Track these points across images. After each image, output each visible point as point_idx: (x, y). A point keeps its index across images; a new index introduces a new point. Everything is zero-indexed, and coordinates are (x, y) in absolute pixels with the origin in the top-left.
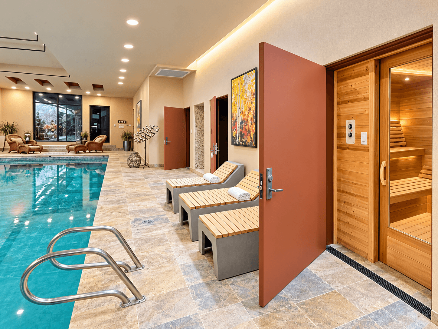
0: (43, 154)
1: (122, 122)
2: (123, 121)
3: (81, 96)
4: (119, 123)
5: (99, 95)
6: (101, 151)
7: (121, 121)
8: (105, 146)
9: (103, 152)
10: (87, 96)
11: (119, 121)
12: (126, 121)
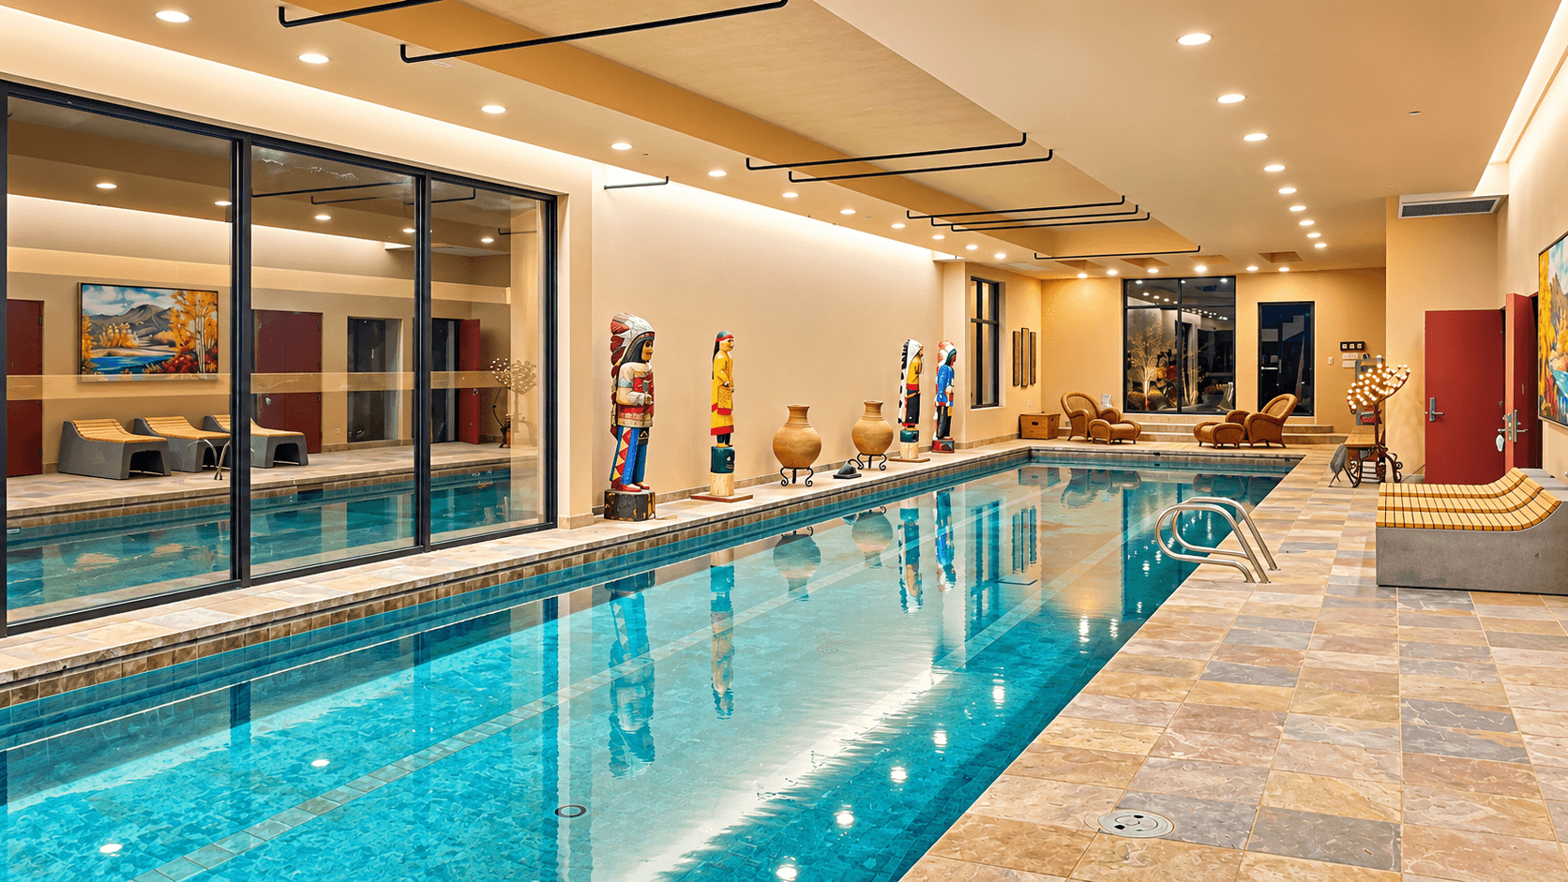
0: (1141, 447)
1: (1352, 346)
2: (1356, 344)
3: (1232, 278)
4: (1342, 350)
5: (1284, 269)
6: (1280, 445)
7: (1348, 344)
8: (1292, 429)
9: (1284, 447)
10: (1248, 276)
11: (1342, 343)
12: (1363, 343)
